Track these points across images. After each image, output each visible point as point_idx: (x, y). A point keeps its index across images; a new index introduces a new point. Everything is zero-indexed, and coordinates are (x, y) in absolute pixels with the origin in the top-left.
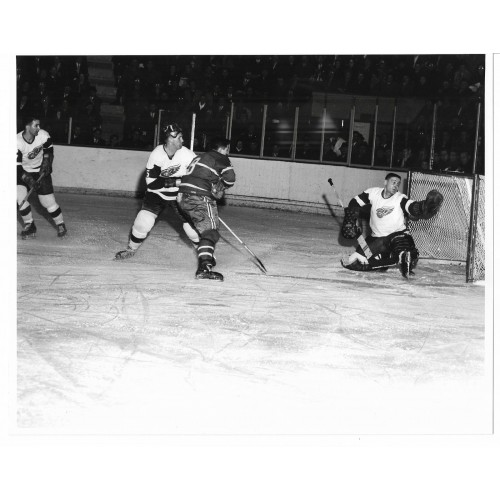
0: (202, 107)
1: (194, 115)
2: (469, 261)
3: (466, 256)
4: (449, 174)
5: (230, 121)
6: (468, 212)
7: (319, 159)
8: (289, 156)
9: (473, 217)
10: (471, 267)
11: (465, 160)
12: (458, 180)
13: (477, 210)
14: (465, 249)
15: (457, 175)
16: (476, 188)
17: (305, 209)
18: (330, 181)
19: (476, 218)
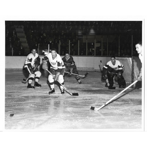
0: (51, 42)
4: (125, 57)
7: (86, 55)
8: (77, 55)
12: (127, 58)
13: (134, 67)
14: (131, 78)
17: (83, 70)
18: (101, 61)
19: (134, 69)
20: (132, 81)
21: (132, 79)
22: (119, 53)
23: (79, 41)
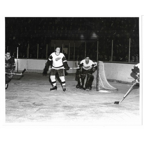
20: (97, 84)
21: (97, 82)
23: (47, 45)
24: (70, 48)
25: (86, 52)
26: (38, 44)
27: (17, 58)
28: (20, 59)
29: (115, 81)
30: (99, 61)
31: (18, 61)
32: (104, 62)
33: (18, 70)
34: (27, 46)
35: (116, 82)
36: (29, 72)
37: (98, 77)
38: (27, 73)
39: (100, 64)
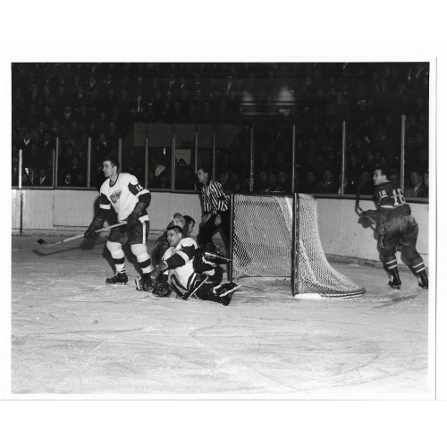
0: (27, 143)
1: (21, 151)
2: (293, 275)
3: (290, 272)
4: (271, 194)
5: (56, 154)
6: (290, 229)
9: (295, 235)
10: (296, 282)
11: (283, 180)
12: (279, 200)
13: (298, 227)
14: (289, 264)
15: (277, 195)
16: (296, 206)
19: (298, 235)
20: (293, 272)
21: (293, 266)
22: (252, 184)
23: (120, 140)
24: (199, 149)
25: (255, 163)
26: (90, 139)
27: (20, 186)
28: (29, 192)
29: (355, 261)
30: (300, 195)
31: (22, 196)
32: (316, 197)
33: (21, 229)
34: (52, 145)
35: (359, 263)
36: (61, 233)
37: (298, 247)
38: (54, 236)
39: (302, 203)
